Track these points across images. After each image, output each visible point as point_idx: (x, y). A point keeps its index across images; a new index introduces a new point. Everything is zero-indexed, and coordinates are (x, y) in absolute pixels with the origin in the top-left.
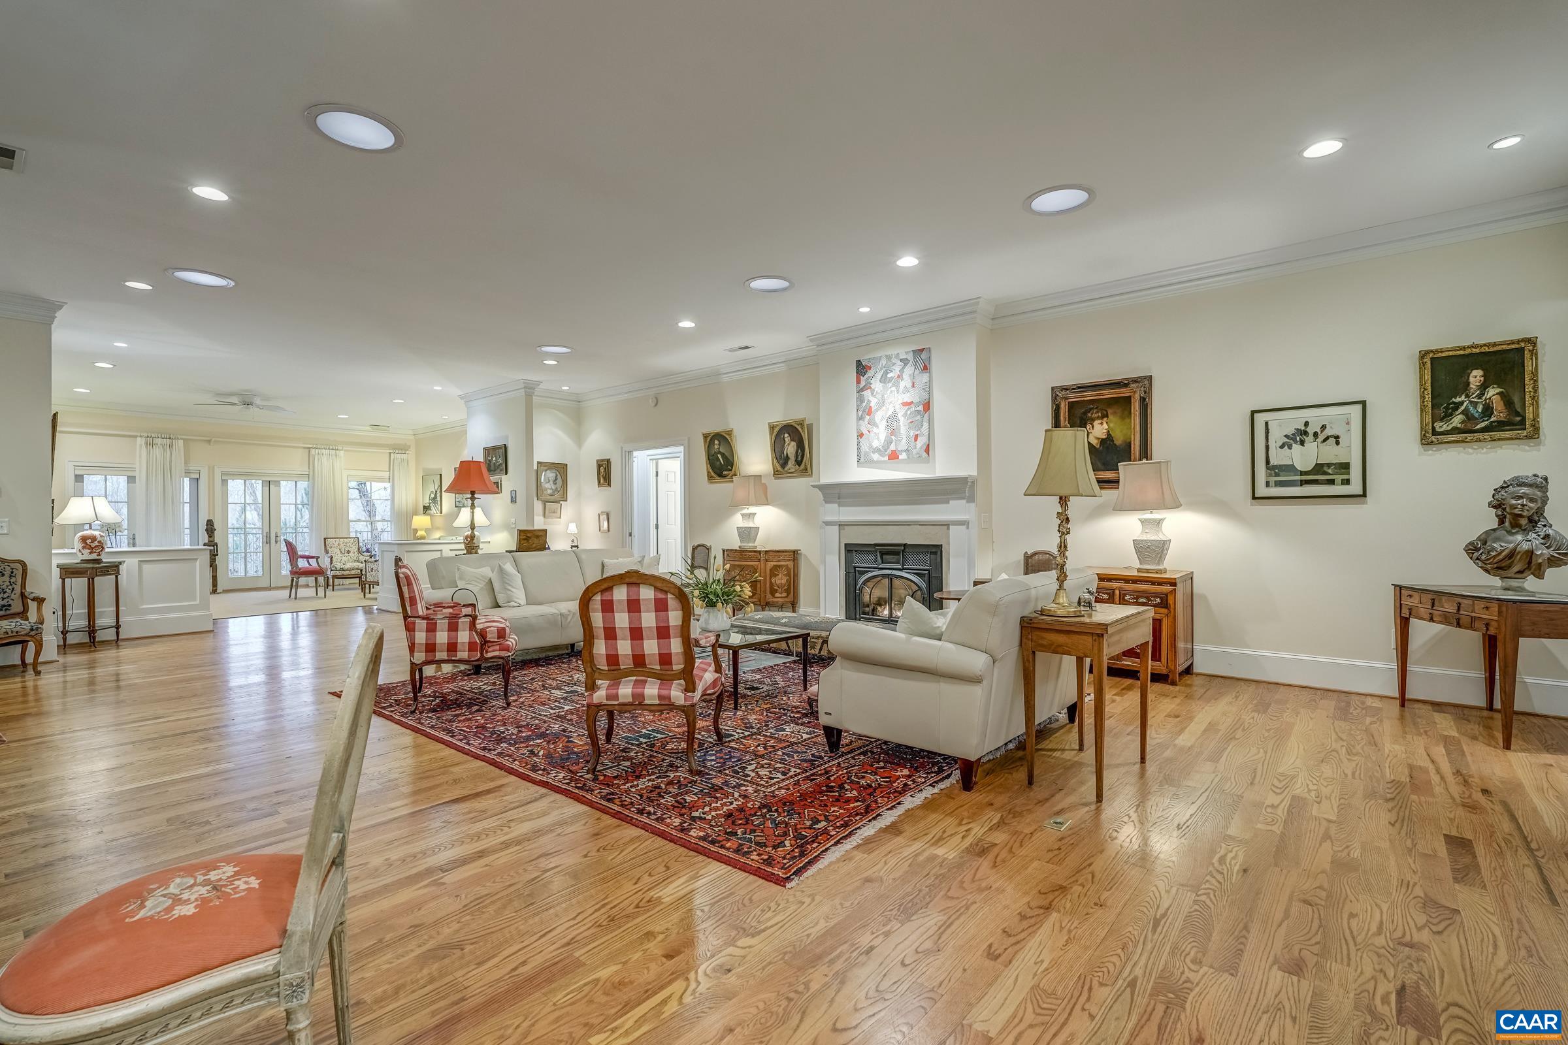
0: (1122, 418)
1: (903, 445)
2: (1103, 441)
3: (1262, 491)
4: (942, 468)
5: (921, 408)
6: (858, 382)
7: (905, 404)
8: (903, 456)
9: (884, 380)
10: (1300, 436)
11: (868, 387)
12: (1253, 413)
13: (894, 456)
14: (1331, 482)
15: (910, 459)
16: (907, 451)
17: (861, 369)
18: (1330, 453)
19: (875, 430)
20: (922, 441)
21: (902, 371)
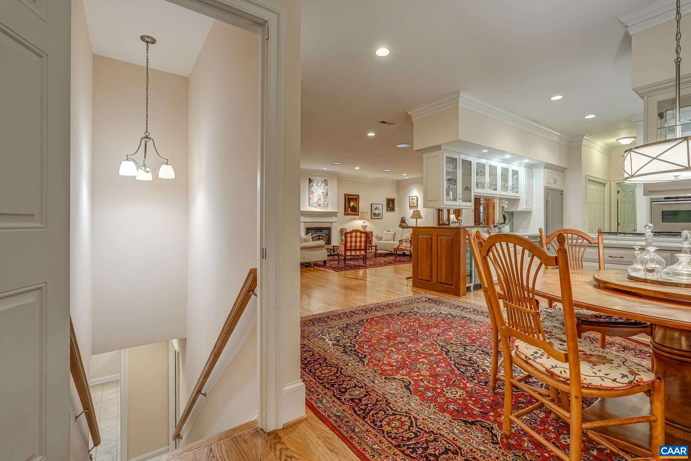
0: (355, 202)
1: (322, 203)
2: (353, 206)
3: (372, 217)
4: (330, 209)
5: (326, 194)
6: (310, 184)
7: (322, 192)
8: (322, 205)
9: (317, 185)
10: (376, 209)
11: (312, 186)
12: (372, 204)
13: (319, 205)
14: (379, 216)
15: (323, 206)
16: (323, 204)
17: (310, 181)
18: (380, 212)
19: (314, 198)
20: (326, 202)
21: (321, 184)
